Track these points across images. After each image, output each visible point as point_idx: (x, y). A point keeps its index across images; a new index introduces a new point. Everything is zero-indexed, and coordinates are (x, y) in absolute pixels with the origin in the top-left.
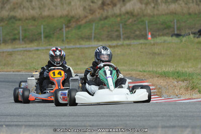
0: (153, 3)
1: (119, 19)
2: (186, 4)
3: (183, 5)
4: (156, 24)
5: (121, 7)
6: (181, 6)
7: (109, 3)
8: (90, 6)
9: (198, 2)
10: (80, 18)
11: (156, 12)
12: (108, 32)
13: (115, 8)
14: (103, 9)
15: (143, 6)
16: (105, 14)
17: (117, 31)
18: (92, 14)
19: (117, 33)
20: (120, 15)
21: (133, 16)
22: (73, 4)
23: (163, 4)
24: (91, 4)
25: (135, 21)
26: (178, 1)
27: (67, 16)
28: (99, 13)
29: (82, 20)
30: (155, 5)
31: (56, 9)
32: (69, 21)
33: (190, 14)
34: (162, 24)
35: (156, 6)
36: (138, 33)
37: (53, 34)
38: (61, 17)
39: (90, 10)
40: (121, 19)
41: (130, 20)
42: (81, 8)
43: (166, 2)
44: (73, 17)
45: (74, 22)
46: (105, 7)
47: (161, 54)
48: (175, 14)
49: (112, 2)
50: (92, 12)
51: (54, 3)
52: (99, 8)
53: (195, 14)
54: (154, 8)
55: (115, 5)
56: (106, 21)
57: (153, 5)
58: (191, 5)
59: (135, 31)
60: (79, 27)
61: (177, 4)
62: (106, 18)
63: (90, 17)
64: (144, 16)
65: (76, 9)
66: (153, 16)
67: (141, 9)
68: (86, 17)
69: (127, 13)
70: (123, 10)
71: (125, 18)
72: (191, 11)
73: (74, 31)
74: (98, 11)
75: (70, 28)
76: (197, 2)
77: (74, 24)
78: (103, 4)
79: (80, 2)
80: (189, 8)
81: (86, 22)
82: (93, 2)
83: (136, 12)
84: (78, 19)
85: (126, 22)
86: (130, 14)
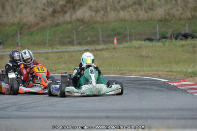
0: (103, 10)
1: (70, 26)
2: (135, 11)
3: (132, 12)
4: (107, 30)
5: (71, 14)
6: (131, 14)
7: (60, 11)
8: (41, 13)
9: (147, 10)
10: (31, 25)
11: (105, 19)
12: (60, 38)
13: (65, 16)
14: (54, 16)
15: (93, 14)
16: (56, 21)
17: (69, 37)
18: (43, 21)
19: (69, 40)
20: (71, 22)
21: (84, 23)
22: (24, 11)
23: (113, 12)
24: (43, 12)
25: (86, 28)
26: (127, 9)
27: (19, 23)
28: (50, 20)
29: (34, 27)
30: (104, 12)
31: (8, 16)
32: (21, 28)
33: (139, 21)
34: (112, 31)
35: (106, 14)
36: (89, 39)
37: (6, 40)
38: (13, 24)
39: (41, 18)
40: (72, 26)
41: (81, 27)
42: (33, 16)
43: (115, 9)
44: (25, 24)
45: (26, 29)
46: (56, 15)
47: (149, 56)
48: (125, 21)
49: (62, 10)
50: (44, 19)
51: (6, 11)
52: (50, 15)
53: (144, 21)
54: (104, 15)
55: (65, 12)
56: (57, 28)
57: (102, 12)
58: (140, 12)
59: (87, 37)
60: (31, 34)
61: (126, 12)
62: (58, 25)
63: (42, 24)
64: (95, 23)
65: (28, 16)
66: (103, 23)
67: (91, 16)
68: (37, 24)
69: (78, 20)
70: (74, 17)
71: (76, 25)
72: (140, 18)
73: (26, 38)
74: (50, 18)
75: (22, 35)
76: (145, 9)
77: (26, 30)
78: (54, 11)
79: (32, 10)
80: (138, 15)
81: (38, 29)
82: (44, 10)
83: (86, 20)
84: (30, 26)
85: (77, 28)
86: (81, 21)
